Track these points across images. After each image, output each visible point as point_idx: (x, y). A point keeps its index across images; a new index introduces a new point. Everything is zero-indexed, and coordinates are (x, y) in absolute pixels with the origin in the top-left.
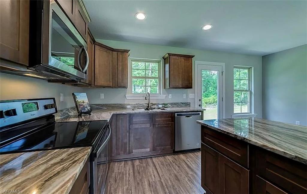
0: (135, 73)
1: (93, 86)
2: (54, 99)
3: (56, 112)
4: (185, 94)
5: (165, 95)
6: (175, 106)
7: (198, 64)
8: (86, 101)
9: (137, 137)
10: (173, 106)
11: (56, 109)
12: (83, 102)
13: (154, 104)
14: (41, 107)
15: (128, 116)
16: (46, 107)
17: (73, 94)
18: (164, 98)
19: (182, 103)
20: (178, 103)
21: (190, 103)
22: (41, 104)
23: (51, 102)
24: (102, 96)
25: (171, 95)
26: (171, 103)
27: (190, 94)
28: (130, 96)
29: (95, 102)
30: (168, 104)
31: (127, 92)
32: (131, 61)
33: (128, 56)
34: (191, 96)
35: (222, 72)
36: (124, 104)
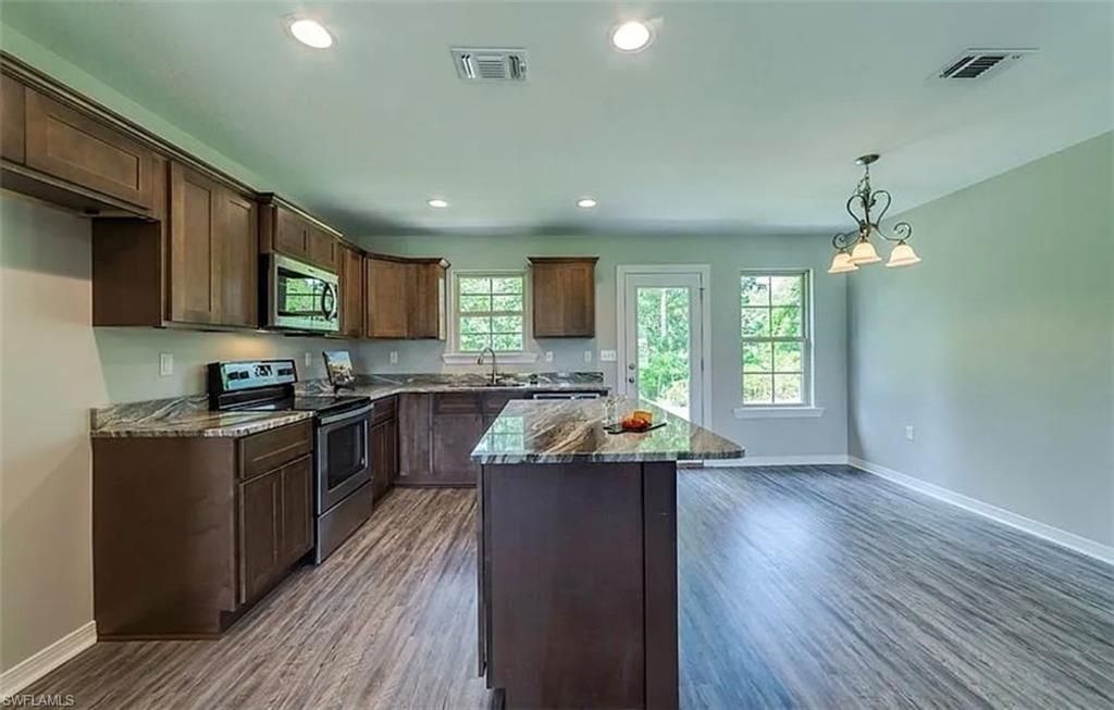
0: (467, 305)
1: (364, 337)
2: (293, 362)
3: (296, 381)
4: (590, 353)
5: (535, 356)
7: (626, 274)
8: (348, 365)
9: (450, 441)
11: (296, 377)
12: (341, 368)
13: (508, 376)
14: (275, 372)
15: (431, 396)
16: (281, 372)
17: (324, 354)
18: (533, 361)
19: (580, 374)
21: (602, 374)
22: (275, 367)
23: (290, 366)
24: (394, 357)
25: (551, 353)
26: (550, 374)
27: (603, 353)
28: (453, 357)
29: (377, 370)
30: (542, 375)
31: (447, 349)
32: (458, 276)
33: (445, 269)
34: (606, 355)
35: (702, 289)
36: (440, 375)
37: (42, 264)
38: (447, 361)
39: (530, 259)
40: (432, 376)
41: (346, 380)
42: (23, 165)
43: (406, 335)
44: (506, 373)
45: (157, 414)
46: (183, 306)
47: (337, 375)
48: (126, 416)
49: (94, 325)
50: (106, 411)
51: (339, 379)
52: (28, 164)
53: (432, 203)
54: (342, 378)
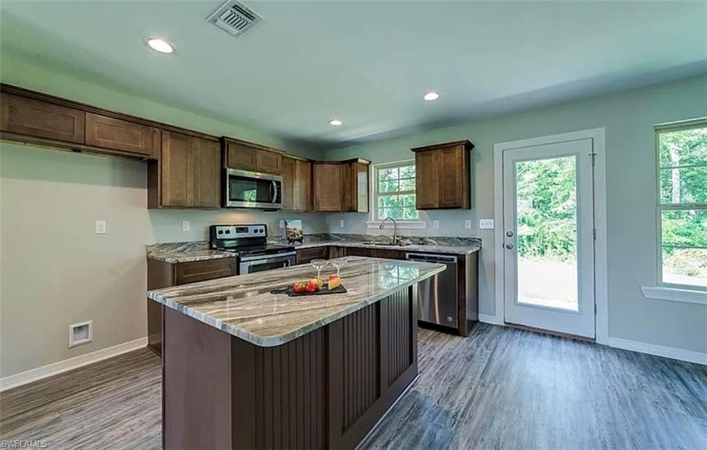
2: (265, 225)
3: (267, 236)
4: (469, 222)
5: (425, 223)
6: (445, 243)
8: (300, 228)
10: (440, 242)
11: (267, 234)
13: (406, 238)
14: (251, 231)
16: (256, 231)
17: (285, 221)
19: (460, 239)
20: (452, 238)
21: (480, 240)
22: (252, 228)
23: (262, 227)
24: (342, 223)
25: (438, 222)
26: (437, 238)
27: (482, 221)
28: (373, 224)
29: (334, 231)
30: (430, 238)
31: (369, 219)
32: (378, 169)
33: (368, 165)
34: (485, 224)
35: (593, 155)
36: (365, 235)
37: (125, 184)
38: (369, 226)
39: (413, 150)
40: (360, 236)
41: (297, 236)
42: (85, 144)
43: (340, 210)
44: (405, 236)
45: (179, 249)
46: (169, 198)
47: (291, 234)
48: (162, 249)
49: (148, 208)
50: (152, 246)
51: (292, 236)
52: (87, 143)
53: (332, 123)
54: (294, 235)
